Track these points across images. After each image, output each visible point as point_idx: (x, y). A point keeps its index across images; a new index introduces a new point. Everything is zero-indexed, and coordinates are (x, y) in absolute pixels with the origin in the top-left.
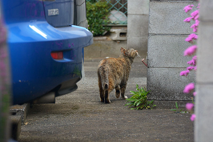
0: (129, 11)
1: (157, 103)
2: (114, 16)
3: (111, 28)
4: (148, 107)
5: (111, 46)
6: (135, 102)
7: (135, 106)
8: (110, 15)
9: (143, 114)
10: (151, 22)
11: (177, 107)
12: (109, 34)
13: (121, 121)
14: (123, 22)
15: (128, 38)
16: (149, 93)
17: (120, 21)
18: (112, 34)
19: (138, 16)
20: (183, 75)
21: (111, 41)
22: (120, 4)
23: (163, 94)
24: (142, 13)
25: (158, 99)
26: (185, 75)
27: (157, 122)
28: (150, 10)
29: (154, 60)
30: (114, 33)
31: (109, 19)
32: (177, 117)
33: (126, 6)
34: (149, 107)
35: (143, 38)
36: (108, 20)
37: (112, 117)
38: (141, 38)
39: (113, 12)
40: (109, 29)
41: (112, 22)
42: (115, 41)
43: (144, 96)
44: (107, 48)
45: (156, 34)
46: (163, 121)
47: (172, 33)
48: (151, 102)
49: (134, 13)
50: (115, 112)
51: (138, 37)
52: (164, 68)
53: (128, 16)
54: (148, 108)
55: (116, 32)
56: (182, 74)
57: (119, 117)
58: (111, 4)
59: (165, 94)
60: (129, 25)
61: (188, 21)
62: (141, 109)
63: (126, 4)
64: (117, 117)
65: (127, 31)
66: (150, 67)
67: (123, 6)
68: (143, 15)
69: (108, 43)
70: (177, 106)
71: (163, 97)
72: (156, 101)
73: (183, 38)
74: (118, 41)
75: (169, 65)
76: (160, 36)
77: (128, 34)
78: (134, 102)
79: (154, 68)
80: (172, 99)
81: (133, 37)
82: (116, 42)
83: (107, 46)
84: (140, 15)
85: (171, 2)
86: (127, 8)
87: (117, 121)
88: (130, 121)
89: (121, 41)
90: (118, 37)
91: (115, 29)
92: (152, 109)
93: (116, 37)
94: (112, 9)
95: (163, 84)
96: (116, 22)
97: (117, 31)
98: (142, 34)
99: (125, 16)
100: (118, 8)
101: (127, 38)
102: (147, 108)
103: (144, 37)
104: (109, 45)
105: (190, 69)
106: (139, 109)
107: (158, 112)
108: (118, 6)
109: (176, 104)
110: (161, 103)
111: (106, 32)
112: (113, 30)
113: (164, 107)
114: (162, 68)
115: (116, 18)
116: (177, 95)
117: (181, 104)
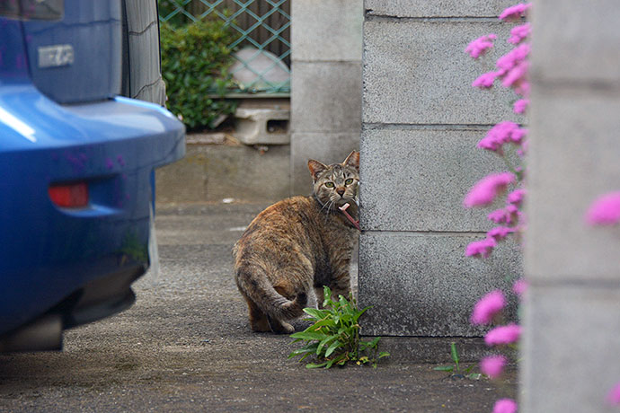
0: (297, 51)
1: (393, 346)
2: (246, 67)
3: (238, 106)
4: (362, 359)
5: (239, 164)
6: (322, 345)
7: (322, 356)
8: (234, 63)
9: (348, 380)
10: (369, 84)
11: (457, 360)
12: (231, 124)
13: (276, 405)
14: (278, 87)
15: (293, 136)
16: (364, 315)
17: (268, 84)
18: (242, 126)
19: (326, 68)
20: (476, 254)
21: (238, 147)
22: (267, 27)
23: (411, 317)
24: (338, 58)
25: (393, 333)
26: (482, 253)
27: (394, 409)
28: (367, 48)
29: (380, 208)
30: (249, 120)
31: (231, 76)
32: (455, 390)
33: (287, 34)
34: (366, 358)
35: (340, 138)
36: (229, 80)
37: (247, 394)
38: (336, 136)
39: (246, 55)
40: (233, 110)
41: (242, 87)
42: (253, 147)
43: (350, 323)
44: (227, 171)
45: (385, 125)
46: (413, 405)
47: (436, 120)
48: (371, 343)
49: (312, 58)
50: (256, 378)
51: (327, 132)
52: (412, 234)
53: (293, 66)
54: (361, 361)
55: (256, 118)
56: (473, 252)
57: (269, 394)
58: (240, 30)
59: (418, 316)
60: (295, 96)
61: (486, 83)
62: (341, 367)
63: (285, 27)
64: (264, 393)
65: (289, 113)
66: (369, 230)
67: (276, 33)
68: (342, 62)
69: (229, 152)
70: (455, 356)
71: (410, 327)
72: (388, 340)
73: (472, 136)
74: (261, 148)
75: (430, 225)
76: (399, 131)
77: (292, 126)
78: (317, 344)
79: (382, 235)
80: (439, 333)
81: (310, 135)
82: (257, 149)
83: (226, 162)
84: (333, 62)
85: (433, 20)
86: (289, 40)
87: (264, 405)
88: (307, 405)
89: (270, 146)
90: (260, 133)
91: (250, 108)
92: (375, 366)
93: (253, 134)
94: (241, 46)
95: (409, 286)
96: (254, 85)
97: (260, 114)
98: (338, 124)
99: (283, 66)
100: (260, 42)
101: (290, 137)
102: (358, 363)
103: (346, 134)
104: (231, 160)
105: (497, 237)
106: (334, 365)
107: (396, 375)
108: (259, 37)
109: (454, 349)
110: (406, 347)
111: (222, 118)
112: (244, 112)
113: (414, 360)
114: (408, 234)
115: (256, 75)
116: (454, 321)
117: (470, 348)
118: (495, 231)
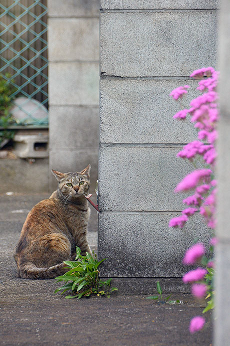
0: (52, 99)
1: (120, 284)
2: (21, 109)
3: (16, 134)
4: (101, 292)
5: (17, 171)
6: (75, 284)
7: (75, 291)
8: (13, 107)
9: (93, 306)
10: (104, 119)
11: (160, 292)
12: (11, 145)
13: (48, 323)
14: (41, 121)
15: (51, 153)
16: (102, 264)
17: (34, 120)
18: (19, 146)
19: (71, 110)
20: (176, 226)
21: (16, 160)
22: (33, 84)
23: (131, 265)
24: (78, 103)
25: (120, 276)
26: (179, 225)
27: (122, 324)
28: (102, 96)
29: (112, 197)
30: (23, 143)
31: (11, 115)
32: (160, 311)
33: (46, 89)
34: (103, 292)
35: (81, 153)
36: (10, 118)
37: (29, 316)
38: (78, 152)
39: (20, 101)
40: (12, 136)
41: (18, 122)
42: (25, 160)
43: (93, 270)
44: (9, 175)
45: (114, 144)
46: (134, 321)
47: (146, 141)
48: (106, 282)
49: (63, 103)
50: (34, 305)
51: (72, 150)
52: (132, 213)
53: (50, 109)
54: (100, 294)
55: (27, 142)
56: (174, 224)
57: (43, 316)
58: (16, 86)
59: (136, 265)
60: (51, 128)
61: (181, 116)
62: (87, 298)
63: (45, 84)
64: (39, 315)
65: (48, 138)
66: (105, 211)
67: (39, 88)
68: (81, 106)
69: (10, 163)
70: (159, 290)
71: (131, 272)
72: (117, 280)
73: (169, 152)
74: (30, 160)
75: (143, 206)
76: (123, 148)
77: (50, 146)
78: (72, 284)
79: (113, 213)
80: (149, 275)
81: (62, 152)
82: (27, 161)
83: (8, 169)
84: (75, 106)
85: (143, 79)
86: (47, 92)
87: (40, 322)
88: (67, 322)
89: (36, 159)
90: (30, 151)
91: (23, 135)
92: (109, 297)
93: (26, 151)
94: (17, 96)
95: (130, 246)
96: (25, 121)
97: (29, 139)
98: (79, 144)
99: (44, 108)
100: (29, 93)
101: (48, 153)
102: (98, 295)
103: (83, 151)
104: (12, 168)
105: (188, 214)
106: (83, 296)
107: (123, 302)
108: (28, 90)
109: (158, 285)
110: (128, 285)
111: (5, 142)
112: (20, 138)
113: (133, 293)
114: (129, 213)
115: (27, 114)
116: (158, 267)
117: (168, 284)
118: (187, 211)
